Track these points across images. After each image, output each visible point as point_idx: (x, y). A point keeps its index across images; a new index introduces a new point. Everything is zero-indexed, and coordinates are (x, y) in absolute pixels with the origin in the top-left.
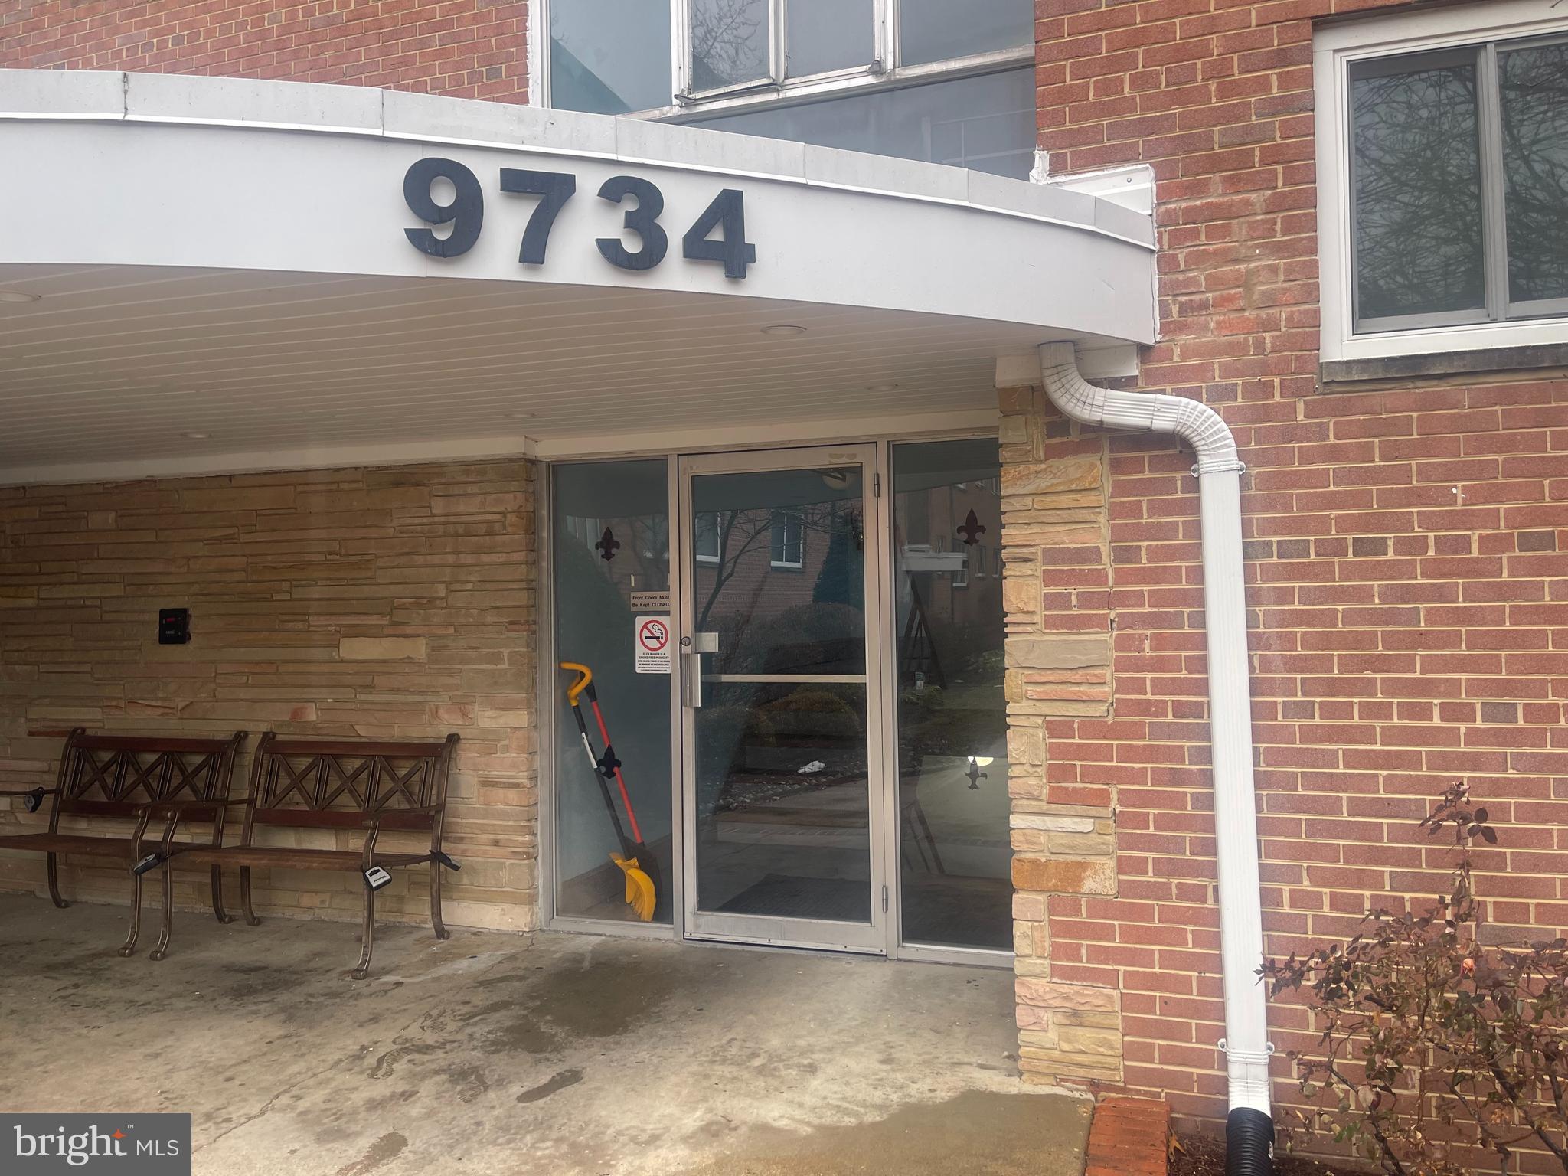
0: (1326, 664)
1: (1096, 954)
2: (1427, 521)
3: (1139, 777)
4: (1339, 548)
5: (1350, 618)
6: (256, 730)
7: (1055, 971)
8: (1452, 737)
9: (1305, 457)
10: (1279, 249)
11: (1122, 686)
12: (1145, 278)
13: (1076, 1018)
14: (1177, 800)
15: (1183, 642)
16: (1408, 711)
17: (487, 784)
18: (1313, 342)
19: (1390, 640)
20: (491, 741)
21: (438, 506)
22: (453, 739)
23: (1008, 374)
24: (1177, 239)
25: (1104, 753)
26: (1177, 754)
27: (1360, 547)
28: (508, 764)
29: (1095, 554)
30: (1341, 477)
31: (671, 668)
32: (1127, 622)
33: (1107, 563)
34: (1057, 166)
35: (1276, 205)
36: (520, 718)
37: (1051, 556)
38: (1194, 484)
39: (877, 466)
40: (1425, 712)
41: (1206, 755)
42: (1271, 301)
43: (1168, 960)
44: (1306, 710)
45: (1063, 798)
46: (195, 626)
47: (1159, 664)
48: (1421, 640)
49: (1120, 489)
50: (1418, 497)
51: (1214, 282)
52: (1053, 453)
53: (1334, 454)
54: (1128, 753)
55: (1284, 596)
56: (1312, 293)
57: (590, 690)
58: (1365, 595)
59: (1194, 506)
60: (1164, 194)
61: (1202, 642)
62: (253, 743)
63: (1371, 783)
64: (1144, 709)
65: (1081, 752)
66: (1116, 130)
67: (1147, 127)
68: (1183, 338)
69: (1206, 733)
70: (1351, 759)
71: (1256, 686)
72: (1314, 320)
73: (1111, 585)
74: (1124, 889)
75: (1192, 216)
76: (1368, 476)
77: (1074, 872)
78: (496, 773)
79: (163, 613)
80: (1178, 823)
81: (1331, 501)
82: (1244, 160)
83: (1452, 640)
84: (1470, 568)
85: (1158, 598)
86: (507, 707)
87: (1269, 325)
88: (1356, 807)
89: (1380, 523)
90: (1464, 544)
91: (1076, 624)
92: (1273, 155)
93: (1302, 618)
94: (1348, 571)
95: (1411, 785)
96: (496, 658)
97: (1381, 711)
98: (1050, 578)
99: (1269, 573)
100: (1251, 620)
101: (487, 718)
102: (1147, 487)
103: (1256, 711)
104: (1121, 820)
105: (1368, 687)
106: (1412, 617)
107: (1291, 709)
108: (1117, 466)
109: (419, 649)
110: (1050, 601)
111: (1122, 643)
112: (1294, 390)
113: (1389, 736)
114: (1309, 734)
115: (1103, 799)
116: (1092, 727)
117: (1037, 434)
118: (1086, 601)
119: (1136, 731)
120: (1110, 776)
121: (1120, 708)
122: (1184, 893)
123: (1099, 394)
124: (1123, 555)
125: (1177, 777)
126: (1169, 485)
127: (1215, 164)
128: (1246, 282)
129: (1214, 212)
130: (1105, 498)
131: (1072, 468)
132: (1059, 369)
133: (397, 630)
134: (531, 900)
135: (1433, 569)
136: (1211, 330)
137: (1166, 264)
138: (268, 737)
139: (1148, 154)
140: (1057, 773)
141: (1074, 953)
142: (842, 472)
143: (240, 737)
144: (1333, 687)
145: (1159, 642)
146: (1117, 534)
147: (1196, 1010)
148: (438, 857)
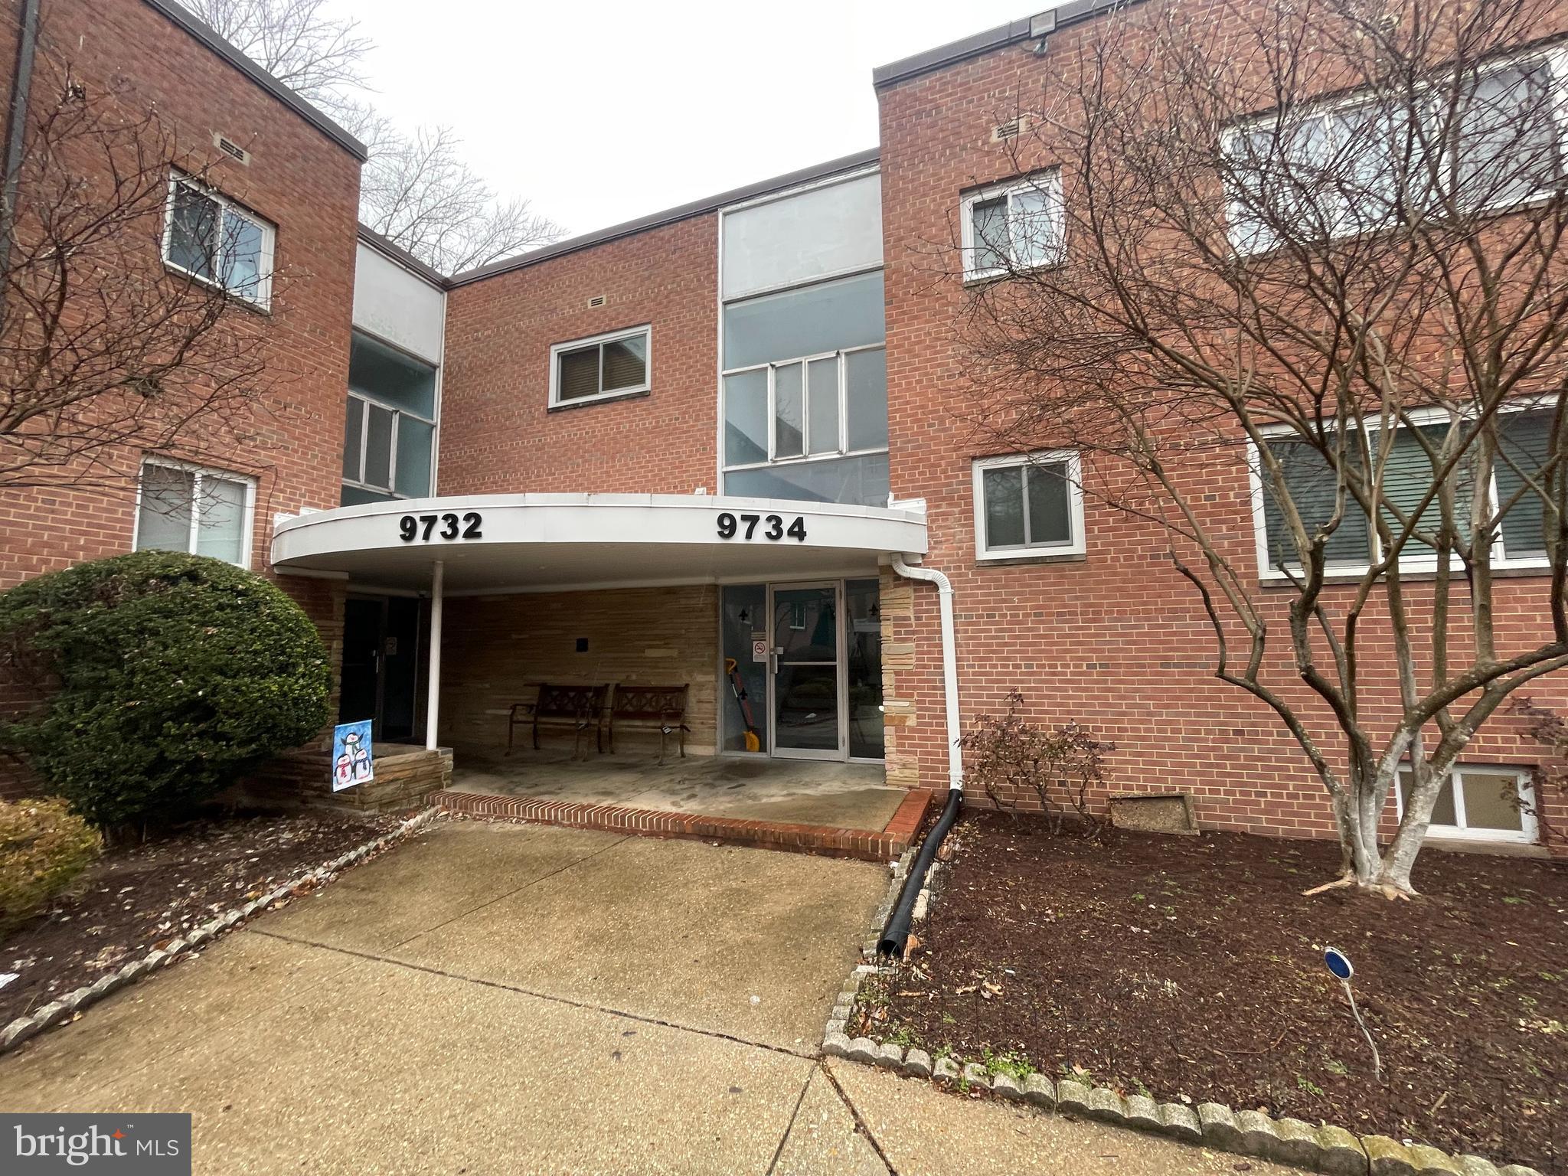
0: (978, 652)
1: (910, 745)
2: (1008, 609)
3: (923, 688)
4: (982, 616)
5: (986, 638)
6: (613, 683)
7: (899, 751)
8: (1015, 674)
9: (972, 588)
10: (964, 525)
11: (918, 659)
12: (924, 533)
13: (904, 766)
14: (935, 695)
15: (936, 645)
16: (1003, 666)
17: (700, 702)
18: (973, 554)
19: (998, 645)
20: (701, 686)
21: (683, 601)
22: (687, 685)
23: (882, 561)
24: (933, 521)
25: (912, 681)
26: (934, 681)
27: (988, 616)
28: (707, 694)
29: (909, 618)
30: (983, 595)
31: (767, 660)
32: (919, 639)
33: (913, 621)
34: (896, 498)
35: (962, 512)
36: (712, 678)
37: (896, 618)
38: (938, 597)
39: (840, 588)
40: (1007, 666)
41: (943, 681)
42: (961, 541)
43: (932, 746)
44: (973, 666)
45: (900, 696)
46: (590, 645)
47: (929, 653)
48: (1006, 644)
49: (916, 598)
50: (1004, 601)
51: (944, 535)
52: (896, 586)
53: (979, 588)
54: (920, 681)
55: (966, 631)
56: (973, 539)
57: (735, 669)
58: (990, 631)
59: (938, 603)
60: (929, 508)
61: (941, 645)
62: (611, 689)
63: (992, 689)
64: (924, 667)
65: (905, 681)
66: (914, 488)
67: (923, 487)
68: (936, 552)
69: (943, 674)
70: (987, 681)
71: (958, 660)
72: (973, 547)
73: (914, 628)
74: (919, 724)
75: (937, 514)
76: (990, 595)
77: (903, 719)
78: (703, 698)
79: (579, 641)
80: (935, 703)
81: (980, 602)
82: (953, 498)
83: (1014, 645)
84: (1019, 623)
85: (929, 632)
86: (707, 673)
87: (960, 548)
88: (988, 696)
89: (994, 609)
90: (1017, 615)
91: (904, 640)
92: (960, 498)
93: (972, 638)
94: (985, 623)
95: (1005, 689)
96: (702, 656)
97: (995, 666)
98: (895, 626)
99: (963, 624)
100: (956, 639)
101: (700, 678)
102: (924, 597)
103: (958, 667)
104: (918, 702)
105: (991, 659)
106: (1003, 637)
107: (969, 666)
108: (915, 591)
109: (675, 653)
110: (896, 633)
111: (917, 646)
112: (968, 568)
113: (998, 674)
114: (974, 674)
115: (912, 695)
116: (909, 673)
117: (891, 580)
118: (906, 633)
119: (922, 674)
120: (914, 688)
121: (917, 666)
122: (937, 725)
123: (909, 568)
124: (918, 618)
125: (935, 688)
126: (931, 597)
127: (944, 499)
128: (953, 535)
129: (943, 514)
130: (912, 601)
131: (901, 591)
132: (896, 561)
133: (666, 646)
134: (715, 744)
135: (1009, 623)
136: (943, 549)
137: (930, 529)
138: (617, 686)
139: (924, 495)
140: (898, 688)
141: (903, 745)
142: (828, 590)
143: (607, 685)
144: (981, 659)
145: (929, 646)
146: (916, 612)
147: (942, 762)
148: (682, 727)
